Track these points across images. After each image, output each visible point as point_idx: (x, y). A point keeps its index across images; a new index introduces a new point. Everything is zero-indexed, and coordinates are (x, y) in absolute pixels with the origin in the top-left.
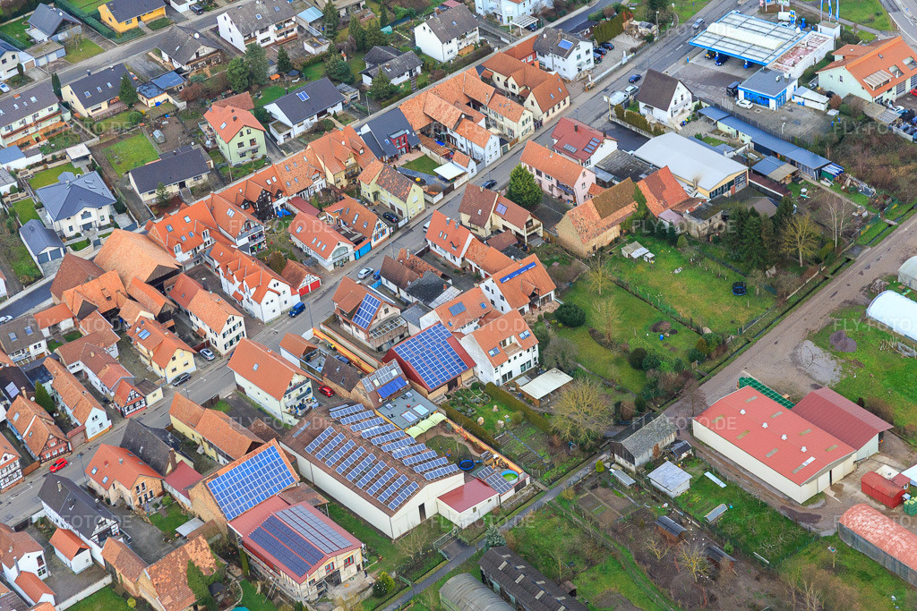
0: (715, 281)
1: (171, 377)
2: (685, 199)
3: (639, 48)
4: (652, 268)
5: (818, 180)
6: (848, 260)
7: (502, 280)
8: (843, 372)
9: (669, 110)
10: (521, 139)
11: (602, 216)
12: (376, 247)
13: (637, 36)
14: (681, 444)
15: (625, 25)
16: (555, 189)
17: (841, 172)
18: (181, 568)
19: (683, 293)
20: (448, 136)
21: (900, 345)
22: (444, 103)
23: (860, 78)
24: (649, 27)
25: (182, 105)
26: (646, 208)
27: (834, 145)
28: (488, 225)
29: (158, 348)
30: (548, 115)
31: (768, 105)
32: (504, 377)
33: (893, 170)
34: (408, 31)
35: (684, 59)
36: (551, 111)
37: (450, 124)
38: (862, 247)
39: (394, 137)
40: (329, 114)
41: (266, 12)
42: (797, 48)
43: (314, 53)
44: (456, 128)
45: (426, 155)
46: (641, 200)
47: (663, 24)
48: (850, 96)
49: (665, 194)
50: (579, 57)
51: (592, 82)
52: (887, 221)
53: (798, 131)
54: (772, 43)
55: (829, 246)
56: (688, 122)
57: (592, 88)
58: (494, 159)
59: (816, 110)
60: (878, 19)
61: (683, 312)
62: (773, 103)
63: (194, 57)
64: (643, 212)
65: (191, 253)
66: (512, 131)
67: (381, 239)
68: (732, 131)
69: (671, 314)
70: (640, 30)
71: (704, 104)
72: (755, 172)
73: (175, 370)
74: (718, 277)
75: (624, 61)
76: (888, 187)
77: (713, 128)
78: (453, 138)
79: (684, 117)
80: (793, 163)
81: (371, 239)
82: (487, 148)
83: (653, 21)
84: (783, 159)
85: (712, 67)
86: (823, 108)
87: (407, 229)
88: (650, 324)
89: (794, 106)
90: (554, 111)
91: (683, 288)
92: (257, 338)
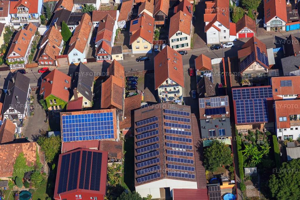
18: (15, 155)
32: (285, 136)
73: (138, 48)
92: (196, 50)
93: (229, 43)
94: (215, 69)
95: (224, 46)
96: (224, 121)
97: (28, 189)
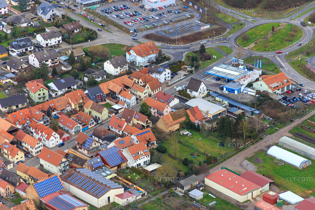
0: (214, 142)
1: (16, 161)
2: (203, 118)
3: (187, 75)
4: (190, 138)
5: (252, 116)
6: (261, 139)
7: (137, 135)
8: (258, 169)
9: (198, 92)
10: (143, 99)
11: (174, 120)
12: (90, 128)
13: (186, 71)
14: (200, 185)
15: (182, 67)
16: (156, 113)
17: (260, 113)
18: (24, 209)
19: (202, 145)
20: (117, 97)
21: (278, 162)
22: (116, 85)
23: (268, 84)
24: (191, 68)
25: (16, 83)
26: (189, 119)
27: (258, 106)
28: (132, 122)
29: (12, 151)
30: (153, 93)
31: (234, 93)
32: (138, 165)
33: (278, 114)
34: (101, 66)
35: (204, 79)
36: (155, 91)
37: (117, 92)
38: (267, 135)
39: (96, 95)
40: (72, 89)
41: (48, 55)
42: (245, 76)
43: (65, 70)
44: (119, 93)
45: (108, 103)
46: (188, 116)
47: (197, 68)
48: (264, 91)
49: (196, 115)
50: (165, 75)
51: (170, 84)
52: (276, 128)
53: (245, 101)
54: (237, 74)
55: (254, 133)
56: (205, 97)
57: (170, 86)
58: (133, 105)
59: (252, 95)
60: (276, 70)
61: (202, 150)
62: (236, 92)
63: (20, 68)
64: (188, 120)
65: (22, 125)
66: (140, 97)
67: (92, 126)
68: (221, 100)
69: (198, 151)
70: (188, 69)
71: (211, 92)
72: (229, 112)
73: (17, 159)
74: (214, 141)
75: (182, 78)
76: (276, 118)
77: (214, 99)
78: (118, 97)
79: (203, 95)
80: (243, 109)
81: (88, 125)
82: (131, 100)
83: (192, 66)
84: (239, 108)
85: (214, 81)
86: (254, 94)
87: (101, 124)
88: (190, 153)
89: (244, 94)
90: (156, 91)
91: (202, 144)
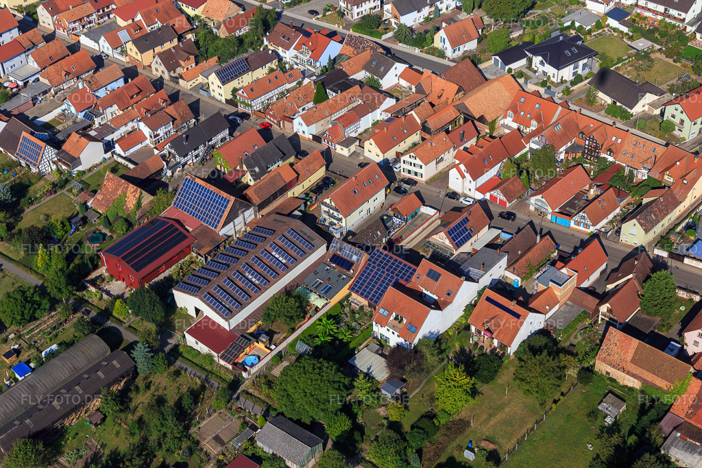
7: (487, 299)
11: (633, 361)
18: (120, 192)
32: (381, 335)
46: (679, 390)
81: (571, 218)
92: (429, 187)
93: (468, 199)
94: (420, 219)
95: (461, 200)
96: (343, 278)
97: (109, 234)
